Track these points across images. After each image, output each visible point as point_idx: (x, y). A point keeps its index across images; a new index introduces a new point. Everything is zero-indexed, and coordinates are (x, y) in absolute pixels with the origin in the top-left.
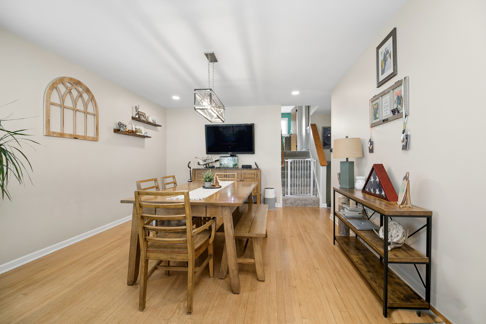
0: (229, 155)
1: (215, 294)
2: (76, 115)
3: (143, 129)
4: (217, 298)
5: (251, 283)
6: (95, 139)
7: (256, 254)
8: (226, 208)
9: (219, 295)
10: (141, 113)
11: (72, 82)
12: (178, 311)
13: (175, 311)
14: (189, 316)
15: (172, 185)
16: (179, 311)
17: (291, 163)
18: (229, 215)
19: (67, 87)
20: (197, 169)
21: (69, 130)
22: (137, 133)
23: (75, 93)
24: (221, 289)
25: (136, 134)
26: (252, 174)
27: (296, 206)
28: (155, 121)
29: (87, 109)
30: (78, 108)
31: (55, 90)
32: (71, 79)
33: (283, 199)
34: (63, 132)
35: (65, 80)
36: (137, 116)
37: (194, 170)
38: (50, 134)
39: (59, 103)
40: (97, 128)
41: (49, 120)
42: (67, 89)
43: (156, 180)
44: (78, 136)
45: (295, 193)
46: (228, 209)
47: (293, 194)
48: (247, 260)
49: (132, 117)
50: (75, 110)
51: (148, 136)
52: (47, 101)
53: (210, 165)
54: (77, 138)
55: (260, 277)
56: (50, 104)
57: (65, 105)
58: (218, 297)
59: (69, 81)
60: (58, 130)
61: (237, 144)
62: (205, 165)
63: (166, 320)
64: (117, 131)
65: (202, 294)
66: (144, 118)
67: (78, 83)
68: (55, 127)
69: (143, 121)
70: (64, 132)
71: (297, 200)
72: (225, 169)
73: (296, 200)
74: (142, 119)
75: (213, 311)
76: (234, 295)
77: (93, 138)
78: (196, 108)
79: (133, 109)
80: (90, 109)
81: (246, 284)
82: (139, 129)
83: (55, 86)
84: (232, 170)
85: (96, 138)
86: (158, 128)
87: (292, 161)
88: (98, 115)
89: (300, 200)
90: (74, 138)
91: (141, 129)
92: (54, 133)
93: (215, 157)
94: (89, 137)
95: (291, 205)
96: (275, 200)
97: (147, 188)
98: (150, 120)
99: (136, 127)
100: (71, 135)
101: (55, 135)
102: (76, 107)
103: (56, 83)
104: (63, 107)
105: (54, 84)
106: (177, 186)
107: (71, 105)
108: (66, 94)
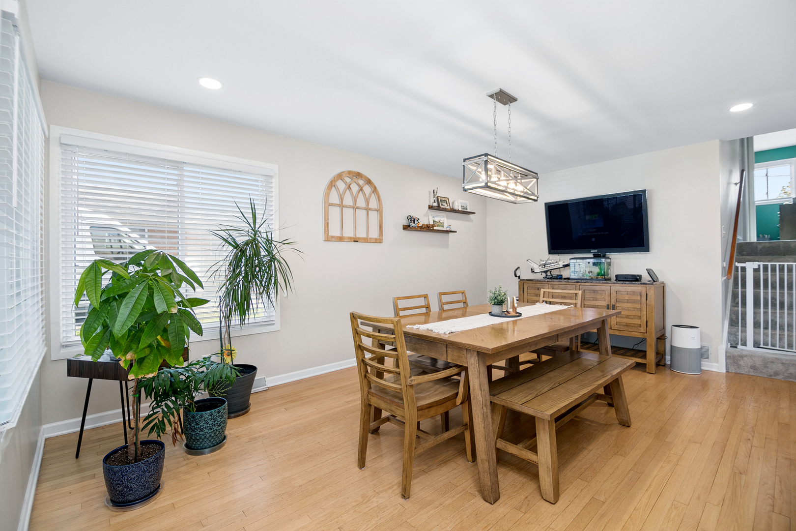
0: (591, 255)
1: (457, 488)
2: (355, 213)
3: (445, 220)
4: (455, 495)
5: (527, 497)
6: (379, 241)
7: (541, 447)
8: (472, 353)
9: (460, 492)
10: (443, 199)
11: (351, 176)
12: (395, 487)
13: (392, 487)
14: (401, 500)
15: (461, 305)
16: (397, 489)
17: (756, 271)
18: (476, 366)
19: (346, 183)
20: (527, 280)
21: (348, 233)
22: (435, 228)
23: (354, 188)
24: (470, 484)
25: (433, 229)
26: (634, 293)
27: (771, 376)
28: (465, 207)
29: (368, 204)
30: (358, 205)
31: (333, 188)
32: (350, 172)
33: (728, 354)
34: (342, 235)
35: (344, 174)
36: (435, 204)
37: (521, 282)
38: (328, 239)
39: (338, 203)
40: (381, 227)
41: (328, 223)
42: (346, 185)
43: (426, 297)
44: (359, 238)
45: (767, 345)
46: (475, 355)
47: (762, 346)
48: (524, 454)
49: (429, 206)
50: (355, 208)
51: (453, 230)
52: (325, 203)
53: (555, 273)
54: (357, 241)
55: (546, 494)
56: (328, 205)
57: (343, 204)
58: (458, 494)
59: (348, 175)
60: (338, 234)
61: (607, 233)
62: (543, 273)
63: (375, 492)
64: (406, 227)
65: (440, 479)
66: (446, 205)
67: (359, 175)
68: (335, 231)
69: (445, 210)
70: (344, 236)
71: (772, 362)
72: (577, 282)
73: (766, 362)
74: (444, 207)
75: (437, 509)
76: (485, 502)
77: (376, 239)
78: (466, 187)
79: (430, 194)
80: (373, 204)
81: (516, 495)
82: (439, 221)
83: (333, 184)
84: (591, 284)
85: (380, 239)
86: (471, 216)
87: (759, 266)
88: (382, 210)
89: (783, 363)
90: (354, 241)
91: (442, 222)
92: (333, 237)
93: (564, 259)
94: (371, 238)
95: (752, 370)
96: (703, 353)
97: (409, 308)
98: (457, 206)
99: (434, 219)
100: (350, 238)
101: (334, 239)
102: (356, 204)
103: (335, 180)
104: (342, 206)
105: (332, 182)
106: (467, 306)
107: (351, 203)
108: (345, 192)
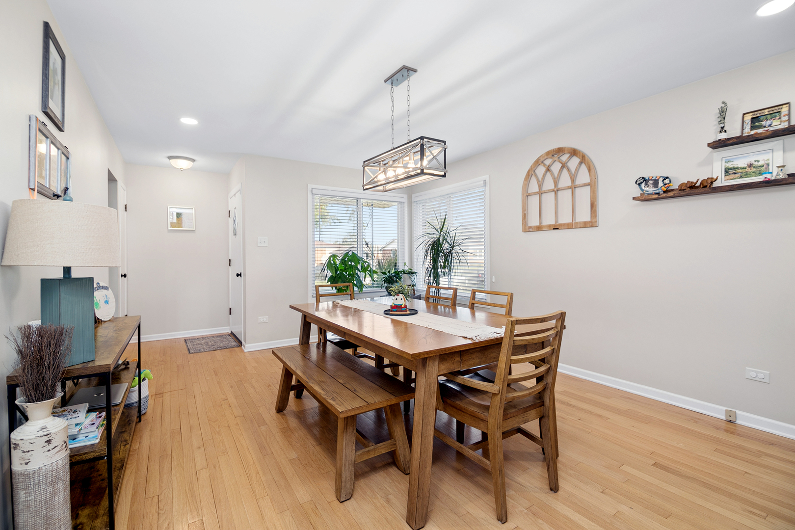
2: (557, 196)
6: (591, 224)
11: (551, 155)
19: (545, 166)
21: (549, 220)
23: (556, 167)
29: (575, 180)
30: (561, 185)
31: (532, 177)
34: (541, 224)
35: (543, 157)
38: (527, 229)
39: (538, 191)
40: (594, 206)
41: (526, 214)
42: (546, 168)
44: (560, 224)
50: (557, 191)
52: (524, 195)
54: (558, 229)
56: (527, 195)
57: (544, 189)
59: (548, 157)
60: (536, 224)
67: (560, 151)
68: (534, 221)
77: (586, 222)
83: (532, 173)
85: (592, 222)
90: (554, 229)
91: (759, 164)
92: (530, 227)
94: (577, 223)
99: (730, 163)
100: (550, 226)
101: (531, 230)
102: (558, 186)
103: (533, 168)
104: (541, 193)
105: (530, 171)
107: (552, 187)
108: (544, 175)
